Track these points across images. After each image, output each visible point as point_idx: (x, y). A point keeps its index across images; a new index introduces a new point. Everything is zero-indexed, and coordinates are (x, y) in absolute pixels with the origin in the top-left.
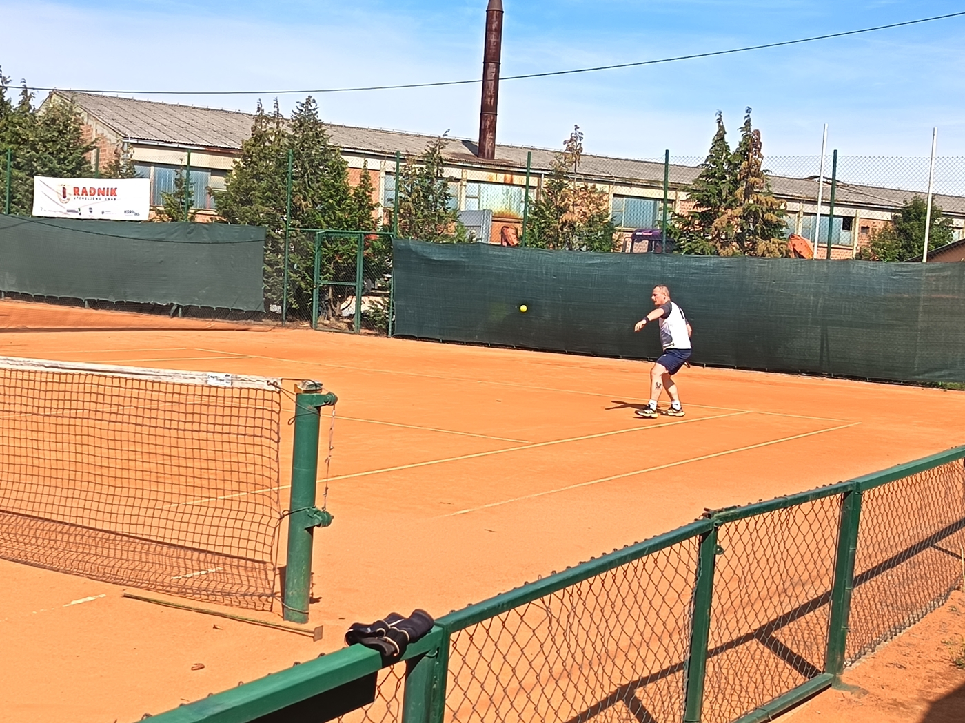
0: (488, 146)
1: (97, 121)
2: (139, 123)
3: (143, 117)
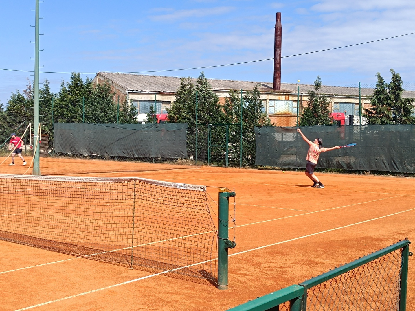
0: (278, 84)
1: (116, 84)
2: (133, 84)
3: (134, 81)
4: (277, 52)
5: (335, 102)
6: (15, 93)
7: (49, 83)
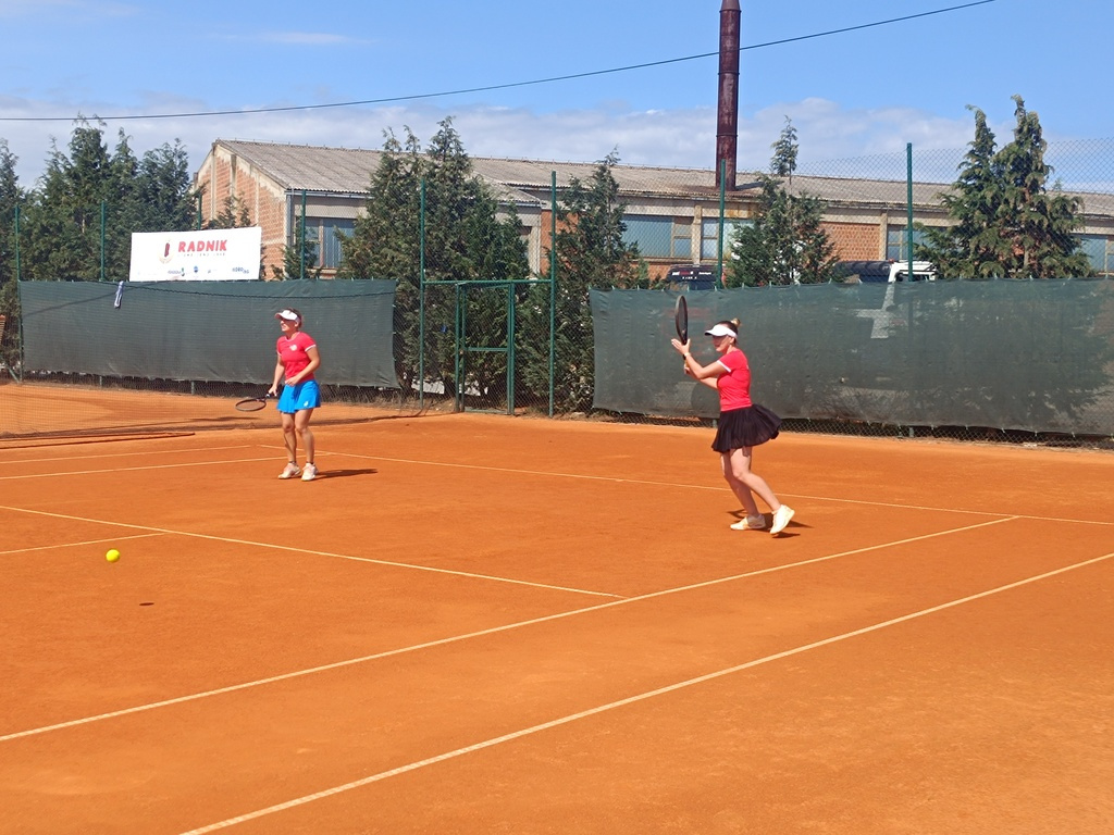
0: (727, 174)
1: (260, 173)
2: (309, 172)
3: (315, 165)
4: (725, 82)
5: (889, 227)
7: (14, 161)
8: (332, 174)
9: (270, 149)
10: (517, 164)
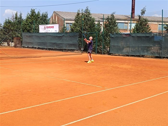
0: (133, 16)
1: (60, 16)
2: (68, 16)
3: (69, 15)
4: (133, 2)
5: (159, 24)
6: (7, 19)
7: (22, 14)
8: (71, 16)
9: (62, 13)
10: (100, 15)
